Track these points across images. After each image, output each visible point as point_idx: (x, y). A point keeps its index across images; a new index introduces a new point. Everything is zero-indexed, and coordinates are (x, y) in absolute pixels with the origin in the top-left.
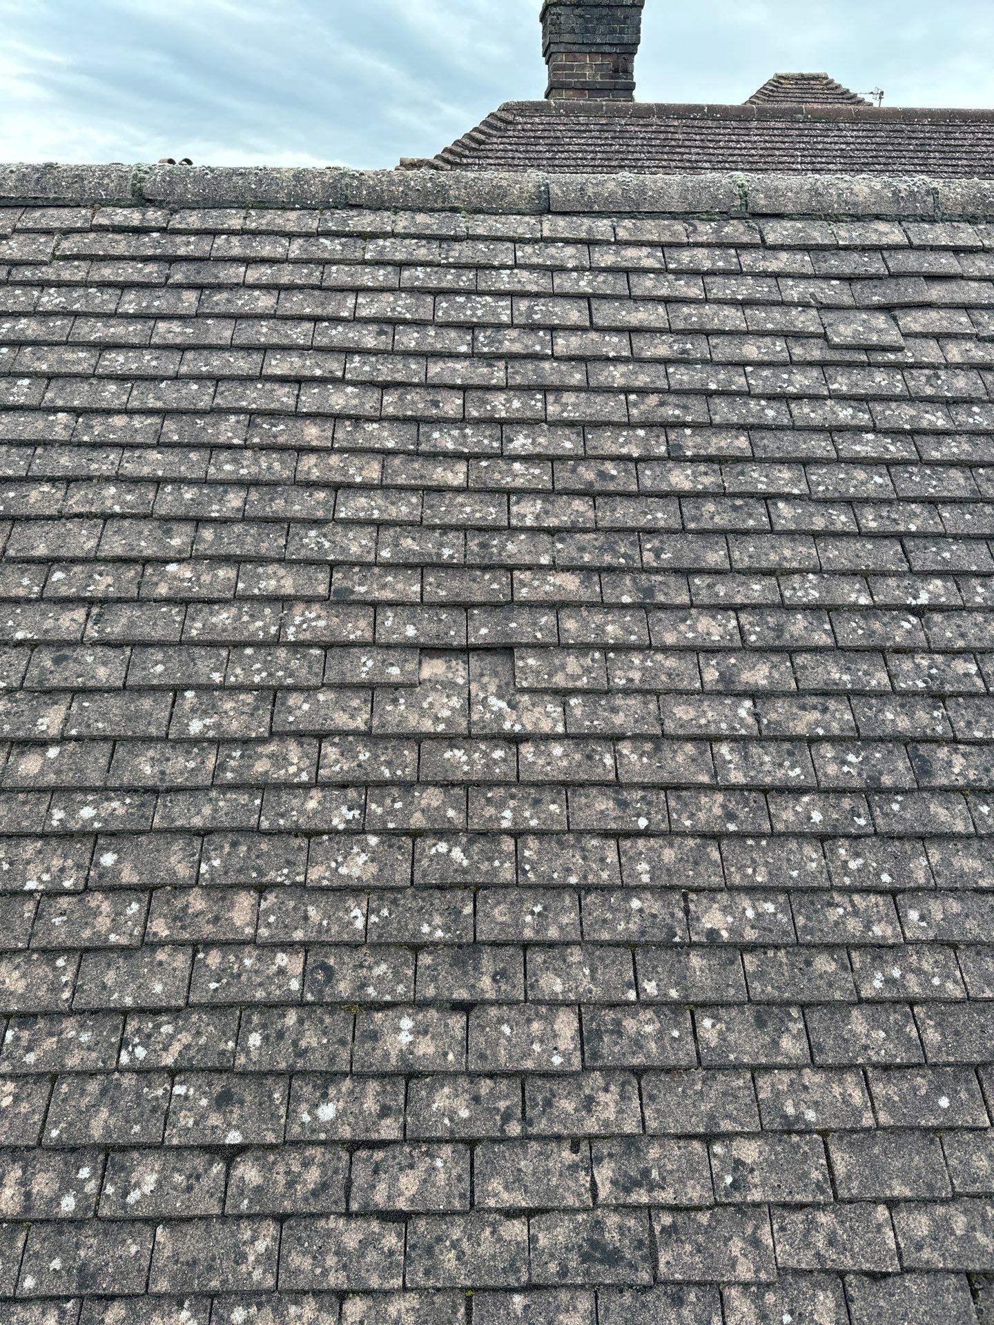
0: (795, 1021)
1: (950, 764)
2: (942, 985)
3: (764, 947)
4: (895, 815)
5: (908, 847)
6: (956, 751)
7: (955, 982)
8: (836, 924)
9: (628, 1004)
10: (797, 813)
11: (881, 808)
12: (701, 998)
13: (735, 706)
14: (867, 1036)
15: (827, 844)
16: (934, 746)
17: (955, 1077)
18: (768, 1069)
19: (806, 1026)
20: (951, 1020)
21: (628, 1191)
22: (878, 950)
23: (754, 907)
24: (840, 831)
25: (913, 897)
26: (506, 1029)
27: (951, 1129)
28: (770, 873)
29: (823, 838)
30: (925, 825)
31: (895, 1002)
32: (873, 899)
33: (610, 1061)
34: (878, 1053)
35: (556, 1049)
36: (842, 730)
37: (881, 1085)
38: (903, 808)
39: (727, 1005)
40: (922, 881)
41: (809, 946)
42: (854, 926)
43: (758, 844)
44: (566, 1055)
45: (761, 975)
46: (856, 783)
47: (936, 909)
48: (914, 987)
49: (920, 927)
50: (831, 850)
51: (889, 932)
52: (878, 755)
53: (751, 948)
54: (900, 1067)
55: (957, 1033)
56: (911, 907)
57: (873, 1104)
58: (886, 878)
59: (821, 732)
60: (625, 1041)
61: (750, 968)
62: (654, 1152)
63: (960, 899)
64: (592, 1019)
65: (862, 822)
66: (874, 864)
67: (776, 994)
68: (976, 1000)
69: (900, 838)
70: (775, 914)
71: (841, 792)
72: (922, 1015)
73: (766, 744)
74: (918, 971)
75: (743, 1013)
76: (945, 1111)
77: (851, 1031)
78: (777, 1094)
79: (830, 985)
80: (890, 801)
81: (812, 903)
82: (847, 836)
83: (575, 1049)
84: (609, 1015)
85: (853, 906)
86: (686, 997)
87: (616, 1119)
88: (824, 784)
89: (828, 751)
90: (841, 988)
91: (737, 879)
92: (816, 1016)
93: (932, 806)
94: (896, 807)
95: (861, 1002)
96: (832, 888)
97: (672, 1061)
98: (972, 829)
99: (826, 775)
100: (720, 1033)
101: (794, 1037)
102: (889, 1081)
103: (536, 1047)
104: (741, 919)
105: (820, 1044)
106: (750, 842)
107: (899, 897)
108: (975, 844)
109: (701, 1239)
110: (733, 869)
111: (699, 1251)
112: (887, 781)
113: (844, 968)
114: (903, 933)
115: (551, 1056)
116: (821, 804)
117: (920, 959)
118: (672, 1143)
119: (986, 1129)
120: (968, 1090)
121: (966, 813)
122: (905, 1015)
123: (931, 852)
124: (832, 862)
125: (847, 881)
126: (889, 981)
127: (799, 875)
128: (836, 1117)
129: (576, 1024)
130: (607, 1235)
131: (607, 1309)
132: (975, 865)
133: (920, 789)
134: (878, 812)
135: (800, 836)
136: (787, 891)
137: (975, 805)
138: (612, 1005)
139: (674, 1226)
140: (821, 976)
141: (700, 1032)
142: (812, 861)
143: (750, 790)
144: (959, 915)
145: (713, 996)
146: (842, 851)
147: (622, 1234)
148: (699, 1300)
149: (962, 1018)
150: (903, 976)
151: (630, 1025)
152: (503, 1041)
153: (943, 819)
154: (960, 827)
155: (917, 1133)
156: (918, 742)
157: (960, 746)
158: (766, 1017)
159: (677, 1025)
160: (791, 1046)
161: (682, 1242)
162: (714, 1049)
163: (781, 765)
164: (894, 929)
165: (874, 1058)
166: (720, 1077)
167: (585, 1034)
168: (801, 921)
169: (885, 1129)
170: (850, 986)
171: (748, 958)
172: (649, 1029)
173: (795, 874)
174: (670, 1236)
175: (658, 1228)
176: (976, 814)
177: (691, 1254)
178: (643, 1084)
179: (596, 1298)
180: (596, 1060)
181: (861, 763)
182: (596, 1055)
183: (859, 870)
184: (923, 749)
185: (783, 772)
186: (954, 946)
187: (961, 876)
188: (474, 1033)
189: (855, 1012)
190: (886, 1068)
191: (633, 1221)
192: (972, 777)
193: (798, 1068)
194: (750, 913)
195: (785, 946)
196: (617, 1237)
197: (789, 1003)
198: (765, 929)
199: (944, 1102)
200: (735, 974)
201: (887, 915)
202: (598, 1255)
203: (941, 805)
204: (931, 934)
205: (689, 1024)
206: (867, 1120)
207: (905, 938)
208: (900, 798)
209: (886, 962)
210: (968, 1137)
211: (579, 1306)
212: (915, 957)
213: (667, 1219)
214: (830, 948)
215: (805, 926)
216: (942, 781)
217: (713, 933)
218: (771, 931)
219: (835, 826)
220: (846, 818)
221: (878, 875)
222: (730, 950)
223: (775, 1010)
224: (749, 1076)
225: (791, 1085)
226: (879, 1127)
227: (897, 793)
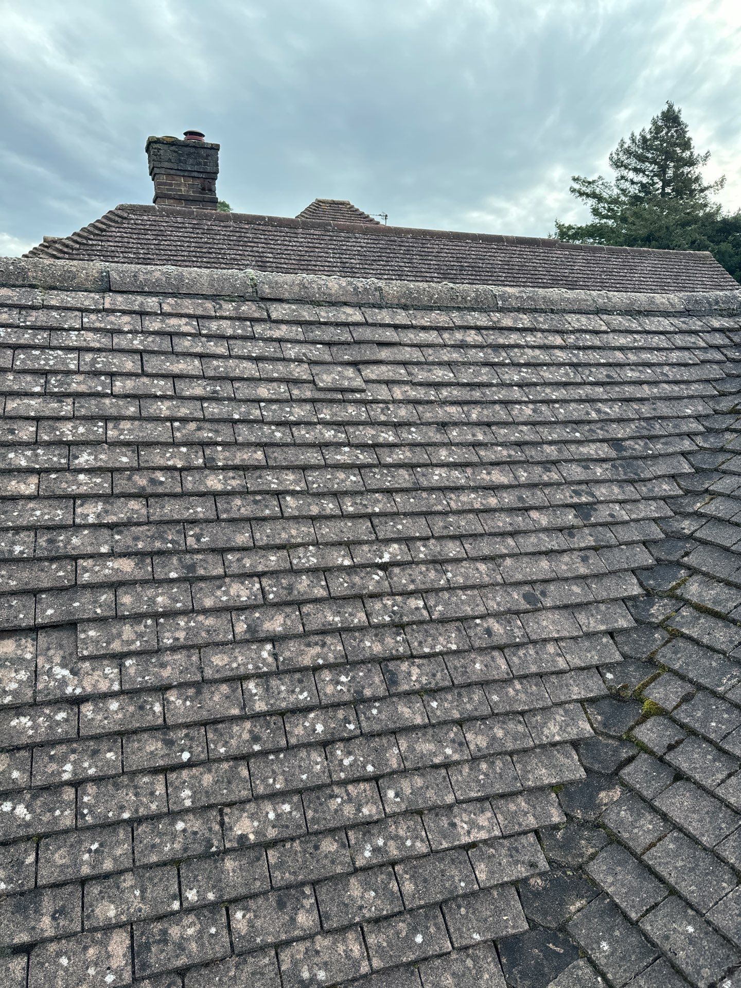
0: (307, 897)
1: (409, 674)
2: (413, 845)
3: (283, 841)
4: (374, 718)
5: (385, 741)
6: (413, 663)
7: (422, 841)
8: (336, 811)
9: (173, 913)
10: (305, 727)
11: (365, 714)
12: (234, 894)
13: (260, 649)
14: (362, 898)
15: (328, 749)
16: (399, 662)
17: (426, 916)
18: (288, 943)
19: (316, 899)
20: (421, 871)
22: (367, 826)
23: (275, 810)
24: (337, 736)
25: (390, 780)
26: (64, 961)
27: (425, 959)
28: (286, 780)
29: (325, 744)
30: (395, 722)
31: (381, 866)
32: (362, 786)
34: (370, 910)
36: (336, 658)
37: (374, 936)
38: (380, 712)
39: (254, 896)
40: (395, 766)
41: (317, 833)
42: (349, 811)
43: (277, 758)
45: (281, 865)
46: (347, 697)
47: (406, 786)
48: (394, 851)
49: (396, 802)
50: (331, 753)
51: (374, 811)
52: (361, 674)
53: (273, 843)
54: (387, 918)
55: (425, 881)
56: (389, 788)
57: (368, 954)
58: (370, 768)
59: (321, 662)
60: (170, 947)
61: (272, 861)
63: (423, 775)
65: (351, 727)
66: (362, 759)
67: (292, 878)
68: (437, 852)
69: (379, 735)
70: (290, 813)
71: (336, 706)
72: (401, 872)
73: (282, 676)
74: (396, 838)
75: (268, 899)
76: (420, 946)
77: (350, 896)
78: (296, 964)
79: (333, 862)
80: (370, 708)
81: (318, 798)
82: (342, 740)
84: (156, 927)
85: (348, 794)
86: (221, 896)
88: (324, 702)
89: (327, 676)
90: (341, 863)
91: (261, 790)
92: (324, 890)
93: (399, 707)
94: (375, 712)
95: (356, 870)
96: (332, 783)
97: (210, 956)
98: (427, 721)
99: (325, 694)
100: (250, 921)
101: (307, 911)
102: (379, 931)
104: (264, 822)
105: (327, 912)
106: (272, 757)
107: (381, 781)
108: (430, 731)
110: (258, 782)
112: (368, 692)
113: (343, 846)
114: (384, 809)
116: (322, 717)
117: (397, 828)
119: (449, 953)
120: (435, 925)
121: (422, 709)
122: (389, 874)
123: (400, 742)
124: (331, 762)
125: (342, 775)
126: (376, 850)
127: (308, 777)
128: (341, 971)
129: (128, 942)
132: (431, 748)
133: (391, 696)
134: (362, 718)
135: (308, 746)
136: (299, 792)
137: (428, 702)
140: (326, 856)
141: (233, 925)
142: (317, 764)
143: (271, 715)
144: (422, 788)
145: (242, 891)
146: (339, 752)
149: (429, 869)
150: (385, 844)
153: (407, 716)
154: (418, 720)
155: (402, 969)
156: (388, 660)
157: (416, 660)
158: (285, 899)
159: (214, 922)
160: (305, 920)
162: (244, 937)
163: (293, 692)
164: (378, 807)
165: (367, 915)
166: (251, 960)
167: (136, 948)
168: (310, 814)
169: (377, 972)
170: (348, 859)
171: (271, 853)
173: (304, 777)
176: (429, 709)
181: (349, 681)
183: (351, 765)
184: (391, 665)
185: (295, 696)
186: (420, 813)
187: (422, 758)
189: (353, 881)
190: (377, 921)
192: (424, 682)
193: (311, 937)
194: (272, 816)
195: (299, 837)
197: (303, 884)
198: (283, 826)
199: (419, 939)
200: (261, 869)
201: (372, 797)
203: (405, 705)
204: (403, 807)
205: (224, 920)
206: (364, 969)
207: (385, 813)
208: (377, 704)
209: (373, 835)
210: (438, 962)
212: (393, 827)
214: (332, 831)
215: (313, 818)
216: (405, 687)
217: (243, 838)
218: (287, 827)
219: (333, 733)
220: (341, 726)
221: (364, 767)
222: (257, 849)
223: (293, 892)
224: (273, 953)
225: (306, 953)
226: (373, 972)
227: (375, 701)
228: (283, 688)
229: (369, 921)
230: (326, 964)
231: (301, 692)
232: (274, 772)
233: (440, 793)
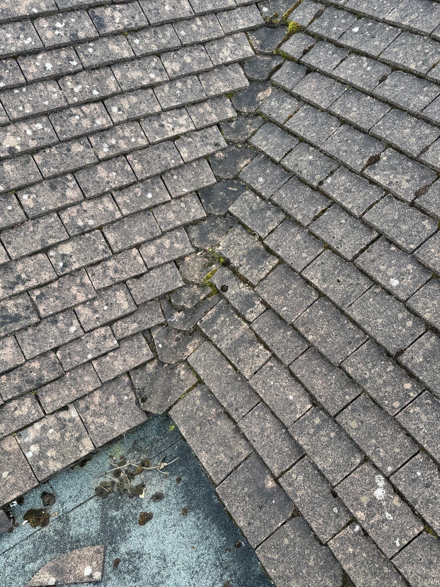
228: (9, 36)
229: (115, 190)
230: (92, 216)
231: (26, 38)
232: (21, 102)
233: (150, 106)
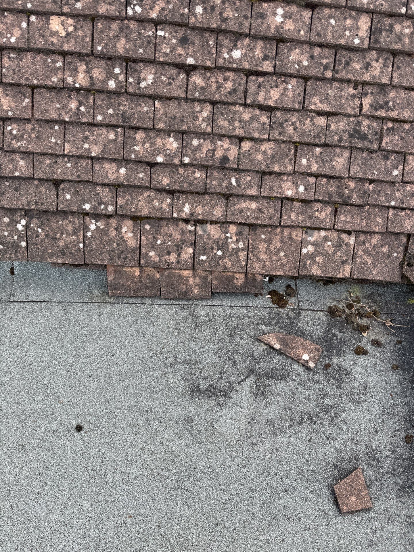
21: (377, 110)
33: (383, 45)
35: (357, 35)
44: (362, 39)
62: (392, 94)
64: (378, 22)
83: (367, 37)
87: (379, 76)
103: (347, 33)
109: (403, 134)
111: (401, 139)
115: (354, 39)
118: (402, 91)
130: (362, 128)
131: (355, 158)
138: (391, 15)
139: (393, 128)
147: (369, 128)
148: (395, 159)
151: (397, 27)
152: (330, 28)
161: (395, 135)
172: (407, 31)
174: (390, 132)
175: (385, 128)
177: (398, 140)
178: (395, 60)
179: (351, 153)
180: (376, 44)
182: (377, 41)
188: (315, 22)
191: (375, 124)
196: (366, 129)
202: (356, 135)
211: (344, 155)
213: (390, 125)
